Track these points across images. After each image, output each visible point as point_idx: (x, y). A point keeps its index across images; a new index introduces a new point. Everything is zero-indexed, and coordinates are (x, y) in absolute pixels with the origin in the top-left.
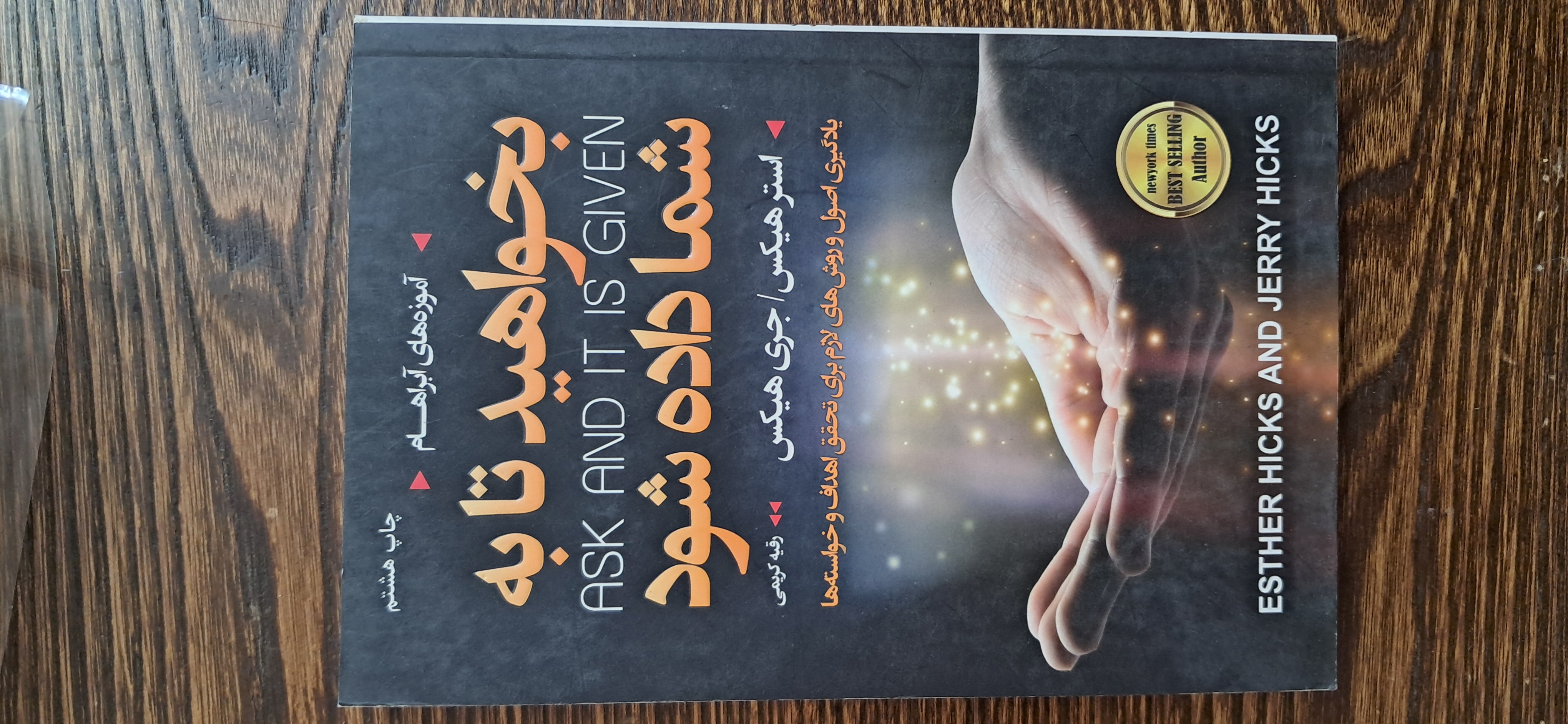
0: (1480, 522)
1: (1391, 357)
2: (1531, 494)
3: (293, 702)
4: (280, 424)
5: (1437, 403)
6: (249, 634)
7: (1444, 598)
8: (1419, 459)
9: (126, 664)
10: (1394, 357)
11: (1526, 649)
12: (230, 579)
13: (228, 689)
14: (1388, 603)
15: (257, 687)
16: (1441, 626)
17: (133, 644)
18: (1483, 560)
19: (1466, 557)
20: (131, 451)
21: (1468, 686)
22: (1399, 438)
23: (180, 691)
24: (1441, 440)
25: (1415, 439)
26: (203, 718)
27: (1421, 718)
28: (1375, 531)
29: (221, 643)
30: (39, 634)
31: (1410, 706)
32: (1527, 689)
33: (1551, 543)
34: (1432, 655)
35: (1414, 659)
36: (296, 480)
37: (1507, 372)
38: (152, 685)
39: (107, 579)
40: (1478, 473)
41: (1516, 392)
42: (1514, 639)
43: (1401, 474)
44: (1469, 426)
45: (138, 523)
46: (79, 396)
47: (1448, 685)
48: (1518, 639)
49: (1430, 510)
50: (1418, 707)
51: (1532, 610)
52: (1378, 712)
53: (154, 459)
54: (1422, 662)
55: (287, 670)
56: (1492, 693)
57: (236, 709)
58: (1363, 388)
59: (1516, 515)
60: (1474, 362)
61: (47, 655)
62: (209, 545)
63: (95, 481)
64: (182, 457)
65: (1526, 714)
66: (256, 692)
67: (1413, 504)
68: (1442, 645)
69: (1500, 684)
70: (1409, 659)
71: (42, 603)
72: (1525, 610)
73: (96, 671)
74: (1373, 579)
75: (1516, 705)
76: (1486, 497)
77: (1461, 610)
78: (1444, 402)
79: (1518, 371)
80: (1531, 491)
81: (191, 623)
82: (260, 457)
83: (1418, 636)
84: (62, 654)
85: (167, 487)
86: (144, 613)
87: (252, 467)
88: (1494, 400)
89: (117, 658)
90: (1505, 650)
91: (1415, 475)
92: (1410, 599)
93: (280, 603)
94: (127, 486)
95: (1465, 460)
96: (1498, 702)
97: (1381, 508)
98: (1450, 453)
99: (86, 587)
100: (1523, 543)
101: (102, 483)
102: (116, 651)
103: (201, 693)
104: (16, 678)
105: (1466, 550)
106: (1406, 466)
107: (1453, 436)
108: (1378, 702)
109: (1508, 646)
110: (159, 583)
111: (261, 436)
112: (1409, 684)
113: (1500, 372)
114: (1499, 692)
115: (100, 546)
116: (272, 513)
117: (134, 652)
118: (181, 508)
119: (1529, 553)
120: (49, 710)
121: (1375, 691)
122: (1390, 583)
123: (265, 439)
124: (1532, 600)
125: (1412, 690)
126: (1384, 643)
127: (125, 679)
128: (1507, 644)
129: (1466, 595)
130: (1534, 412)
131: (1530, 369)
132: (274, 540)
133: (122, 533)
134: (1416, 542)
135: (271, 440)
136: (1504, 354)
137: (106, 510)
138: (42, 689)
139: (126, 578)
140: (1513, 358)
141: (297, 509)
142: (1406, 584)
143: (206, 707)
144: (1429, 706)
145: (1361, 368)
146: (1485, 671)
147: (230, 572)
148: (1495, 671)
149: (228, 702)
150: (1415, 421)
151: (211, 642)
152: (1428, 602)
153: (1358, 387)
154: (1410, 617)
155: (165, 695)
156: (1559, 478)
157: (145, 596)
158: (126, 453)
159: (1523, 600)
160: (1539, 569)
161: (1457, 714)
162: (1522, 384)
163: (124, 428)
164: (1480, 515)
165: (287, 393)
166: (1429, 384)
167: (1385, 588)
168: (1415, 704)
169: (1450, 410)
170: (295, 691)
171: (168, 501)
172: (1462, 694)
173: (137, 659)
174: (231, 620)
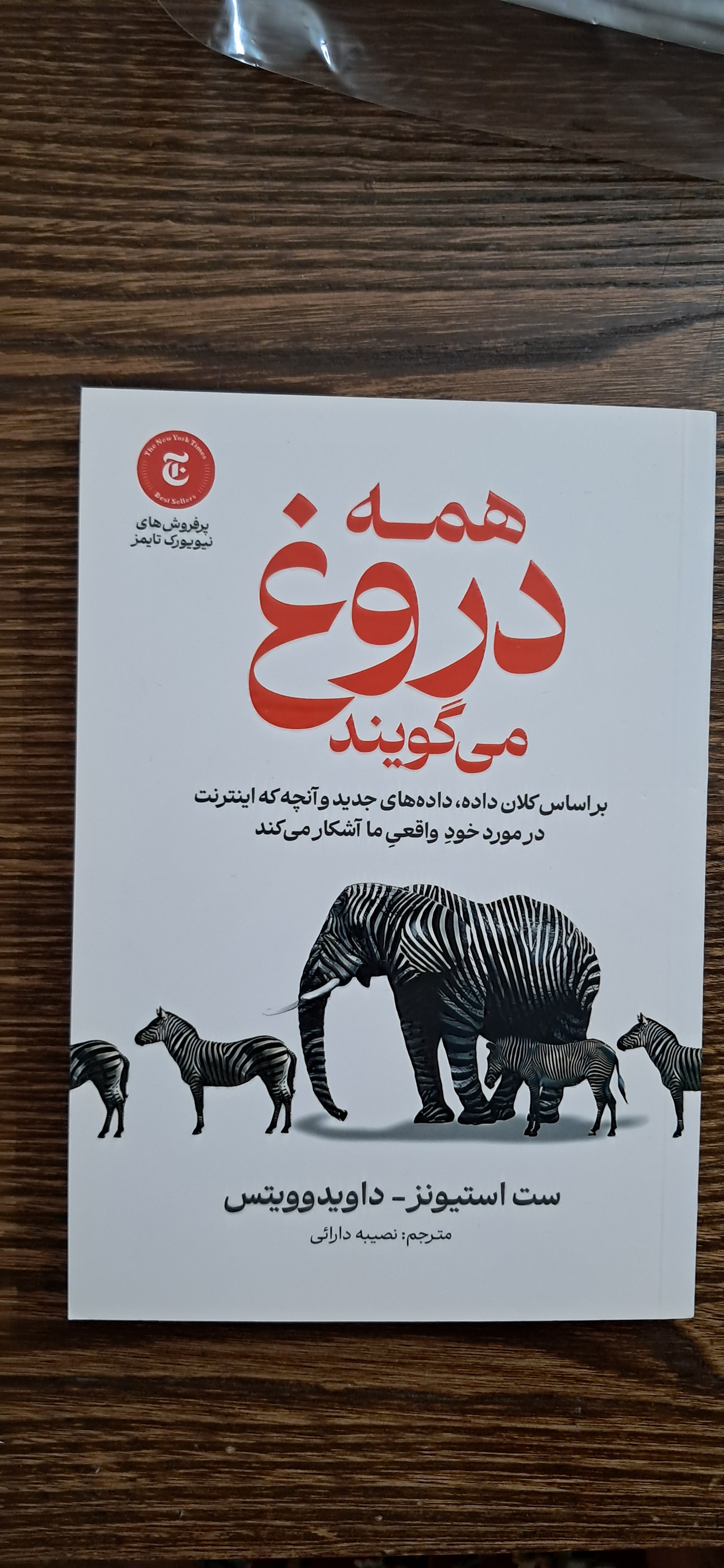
0: (568, 1456)
1: (719, 1372)
2: (591, 1505)
3: (441, 379)
4: (681, 377)
5: (675, 1415)
6: (501, 343)
7: (498, 1422)
8: (625, 1398)
9: (477, 237)
10: (718, 1375)
11: (449, 1501)
12: (549, 328)
13: (454, 322)
14: (496, 1370)
15: (455, 348)
16: (473, 1420)
17: (494, 244)
18: (532, 1459)
19: (535, 1443)
20: (660, 248)
21: (418, 1446)
22: (645, 1380)
23: (452, 281)
24: (643, 1420)
25: (644, 1394)
26: (430, 300)
27: (391, 1402)
28: (562, 1356)
29: (494, 318)
30: (506, 164)
31: (402, 1391)
32: (411, 1503)
33: (546, 1524)
34: (447, 1411)
35: (444, 1395)
36: (634, 388)
37: (703, 1481)
38: (458, 259)
39: (551, 224)
40: (611, 1455)
41: (684, 1490)
42: (459, 1490)
43: (612, 1382)
44: (655, 1446)
45: (599, 252)
46: (708, 206)
47: (419, 1427)
48: (458, 1494)
49: (580, 1409)
50: (401, 1399)
51: (485, 1507)
52: (397, 1361)
53: (653, 268)
54: (441, 1402)
55: (469, 374)
56: (409, 1469)
57: (434, 329)
58: (690, 1346)
59: (572, 1491)
60: (712, 1450)
61: (488, 171)
62: (579, 311)
63: (633, 218)
64: (655, 291)
65: (389, 1503)
66: (451, 347)
67: (586, 1393)
68: (456, 1421)
69: (419, 1476)
70: (444, 1390)
71: (532, 169)
72: (486, 1500)
73: (473, 212)
74: (519, 1356)
75: (398, 1492)
76: (591, 1462)
77: (487, 1439)
78: (676, 1422)
79: (703, 1492)
80: (594, 1505)
81: (510, 293)
82: (654, 358)
83: (465, 1399)
84: (488, 183)
85: (630, 277)
86: (522, 255)
87: (645, 351)
88: (677, 1470)
89: (483, 229)
90: (447, 1480)
91: (611, 1395)
92: (499, 1391)
93: (528, 370)
94: (631, 244)
95: (624, 1442)
96: (401, 1475)
97: (581, 1363)
98: (630, 1428)
99: (545, 206)
100: (546, 1498)
101: (634, 223)
102: (489, 229)
103: (451, 300)
104: (468, 143)
105: (542, 1443)
106: (619, 1386)
107: (645, 1431)
108: (407, 1361)
109: (452, 1484)
110: (546, 268)
111: (672, 360)
112: (422, 1390)
113: (703, 1475)
114: (410, 1476)
115: (580, 220)
116: (606, 367)
117: (487, 245)
118: (611, 288)
119: (536, 1503)
120: (439, 170)
121: (416, 1358)
122: (514, 1372)
123: (670, 363)
124: (494, 1507)
125: (417, 1392)
126: (459, 1366)
127: (465, 236)
128: (454, 1483)
129: (501, 1444)
130: (665, 1508)
131: (703, 1504)
132: (582, 367)
133: (590, 239)
134: (550, 1396)
135: (669, 368)
136: (718, 1479)
137: (612, 226)
138: (459, 166)
139: (552, 240)
140: (714, 1487)
141: (608, 388)
142: (513, 1386)
143: (439, 303)
144: (401, 1409)
145: (708, 1343)
146: (431, 1462)
147: (555, 328)
148: (430, 1472)
149: (442, 322)
150: (660, 1394)
151: (495, 309)
152: (496, 1407)
153: (691, 1340)
154: (483, 1390)
155: (450, 269)
156: (605, 1532)
157: (536, 255)
158: (660, 244)
159: (494, 1499)
160: (523, 1513)
161: (393, 1436)
162: (691, 1496)
163: (679, 244)
164: (573, 1456)
165: (708, 383)
166: (694, 1408)
167: (510, 1367)
168: (403, 1396)
169: (670, 1428)
170: (449, 381)
171: (619, 278)
172: (410, 1440)
173: (480, 247)
174: (513, 327)
